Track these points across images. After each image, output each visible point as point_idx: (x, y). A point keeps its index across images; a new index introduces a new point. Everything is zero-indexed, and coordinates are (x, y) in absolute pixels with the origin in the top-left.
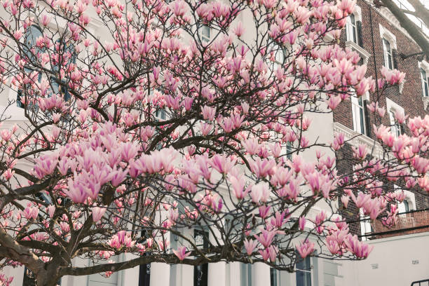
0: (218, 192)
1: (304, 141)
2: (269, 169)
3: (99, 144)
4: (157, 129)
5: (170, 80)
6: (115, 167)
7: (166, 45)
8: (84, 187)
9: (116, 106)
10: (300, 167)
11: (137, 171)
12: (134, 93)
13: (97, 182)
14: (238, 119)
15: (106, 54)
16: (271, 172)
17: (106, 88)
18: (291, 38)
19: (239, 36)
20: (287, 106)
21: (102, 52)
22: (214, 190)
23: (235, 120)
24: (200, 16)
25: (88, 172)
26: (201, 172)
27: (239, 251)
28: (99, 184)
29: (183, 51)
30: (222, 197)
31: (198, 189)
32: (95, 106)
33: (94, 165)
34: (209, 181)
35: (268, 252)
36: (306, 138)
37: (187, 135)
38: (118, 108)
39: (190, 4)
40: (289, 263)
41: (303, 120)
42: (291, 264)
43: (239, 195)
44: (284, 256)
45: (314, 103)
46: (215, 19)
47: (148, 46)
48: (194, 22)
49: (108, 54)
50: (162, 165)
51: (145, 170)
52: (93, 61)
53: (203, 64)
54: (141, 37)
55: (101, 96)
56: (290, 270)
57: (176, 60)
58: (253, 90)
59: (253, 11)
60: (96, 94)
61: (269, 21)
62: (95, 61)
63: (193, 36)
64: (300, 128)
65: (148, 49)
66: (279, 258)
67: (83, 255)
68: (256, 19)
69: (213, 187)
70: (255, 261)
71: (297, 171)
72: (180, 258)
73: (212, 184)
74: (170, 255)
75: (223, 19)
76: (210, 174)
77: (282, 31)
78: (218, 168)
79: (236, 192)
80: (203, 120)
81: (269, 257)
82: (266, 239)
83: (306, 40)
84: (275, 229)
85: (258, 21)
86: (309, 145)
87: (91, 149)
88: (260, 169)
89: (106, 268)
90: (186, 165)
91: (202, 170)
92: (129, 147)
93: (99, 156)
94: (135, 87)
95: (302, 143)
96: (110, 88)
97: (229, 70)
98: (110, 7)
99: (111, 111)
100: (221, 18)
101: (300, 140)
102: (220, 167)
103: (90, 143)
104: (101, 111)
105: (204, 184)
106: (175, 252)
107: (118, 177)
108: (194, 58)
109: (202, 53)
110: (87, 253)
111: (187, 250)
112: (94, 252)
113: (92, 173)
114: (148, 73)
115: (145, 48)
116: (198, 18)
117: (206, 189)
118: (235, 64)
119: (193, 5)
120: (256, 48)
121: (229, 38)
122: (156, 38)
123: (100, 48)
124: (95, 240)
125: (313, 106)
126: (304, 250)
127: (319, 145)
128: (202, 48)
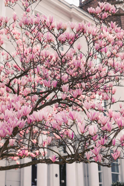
0: (71, 130)
1: (113, 99)
2: (96, 117)
3: (11, 107)
4: (39, 96)
5: (46, 72)
6: (20, 119)
7: (42, 54)
8: (5, 129)
9: (18, 85)
10: (112, 115)
11: (31, 120)
12: (27, 78)
13: (11, 127)
14: (80, 91)
15: (12, 59)
16: (97, 118)
17: (13, 76)
18: (105, 50)
19: (79, 49)
20: (104, 83)
21: (10, 58)
22: (70, 128)
23: (79, 92)
24: (60, 41)
25: (6, 121)
26: (63, 120)
27: (83, 157)
28: (12, 128)
29: (51, 56)
30: (73, 132)
31: (62, 128)
32: (8, 85)
33: (10, 118)
34: (67, 124)
35: (97, 157)
36: (114, 98)
37: (54, 98)
38: (19, 86)
39: (54, 35)
40: (108, 162)
41: (113, 90)
42: (109, 163)
43: (82, 131)
44: (105, 159)
45: (118, 81)
46: (67, 40)
47: (34, 56)
48: (57, 44)
49: (13, 59)
50: (43, 117)
51: (35, 120)
52: (6, 63)
53: (62, 64)
54: (30, 50)
55: (11, 80)
56: (108, 166)
57: (48, 62)
58: (87, 76)
59: (86, 37)
60: (8, 80)
61: (94, 42)
62: (7, 63)
63: (57, 51)
64: (111, 93)
65: (34, 57)
66: (103, 160)
67: (4, 159)
68: (87, 41)
69: (69, 127)
70: (91, 162)
71: (111, 117)
72: (53, 161)
73: (69, 126)
74: (48, 159)
75: (71, 41)
76: (67, 121)
77: (101, 47)
78: (72, 118)
79: (81, 130)
80: (63, 92)
81: (98, 160)
82: (96, 151)
83: (113, 50)
84: (100, 146)
85: (89, 42)
86: (116, 101)
87: (8, 109)
88: (92, 117)
89: (16, 167)
90: (55, 117)
91: (63, 119)
92: (27, 108)
93: (12, 113)
94: (28, 75)
95: (112, 100)
96: (15, 76)
97: (75, 66)
98: (14, 34)
99: (16, 87)
100: (70, 40)
101: (111, 99)
102: (72, 117)
103: (7, 106)
104: (11, 88)
105: (64, 126)
106: (51, 158)
107: (22, 124)
108: (57, 60)
109: (61, 59)
110: (5, 158)
111: (56, 157)
112: (9, 157)
113: (9, 122)
114: (34, 68)
115: (33, 56)
116: (59, 42)
117: (65, 128)
118: (78, 64)
119: (56, 35)
120: (88, 55)
121: (74, 50)
122: (38, 50)
123: (9, 56)
124: (9, 152)
125: (118, 83)
126: (116, 156)
127: (121, 101)
128: (61, 56)
